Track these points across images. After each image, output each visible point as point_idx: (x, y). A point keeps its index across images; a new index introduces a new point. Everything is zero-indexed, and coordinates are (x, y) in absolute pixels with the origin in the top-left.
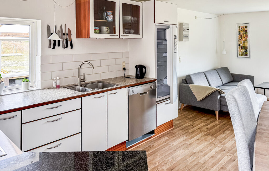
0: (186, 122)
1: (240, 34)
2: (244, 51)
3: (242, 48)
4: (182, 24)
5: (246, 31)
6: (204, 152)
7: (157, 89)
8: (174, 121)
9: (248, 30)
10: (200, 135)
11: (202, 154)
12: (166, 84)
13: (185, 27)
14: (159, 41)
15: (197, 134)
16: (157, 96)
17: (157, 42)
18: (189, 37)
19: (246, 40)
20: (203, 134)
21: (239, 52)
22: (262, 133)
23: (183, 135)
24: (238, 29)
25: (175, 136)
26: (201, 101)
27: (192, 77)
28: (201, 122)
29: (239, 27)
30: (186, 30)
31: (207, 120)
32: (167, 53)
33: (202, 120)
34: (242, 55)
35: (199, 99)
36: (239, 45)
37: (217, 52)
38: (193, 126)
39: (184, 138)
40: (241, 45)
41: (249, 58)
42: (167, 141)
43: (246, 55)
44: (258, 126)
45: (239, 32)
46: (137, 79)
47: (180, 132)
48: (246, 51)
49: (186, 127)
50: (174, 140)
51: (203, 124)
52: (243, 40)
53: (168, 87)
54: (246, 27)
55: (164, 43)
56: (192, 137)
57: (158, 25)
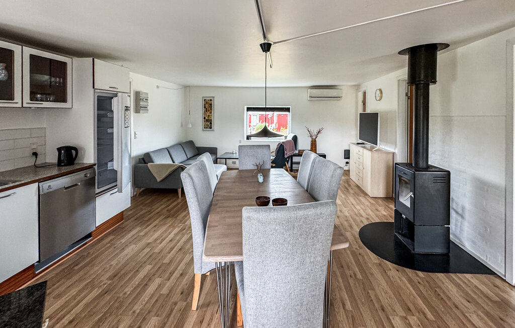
0: (142, 209)
1: (205, 107)
2: (209, 123)
3: (207, 121)
4: (139, 92)
5: (211, 104)
6: (161, 238)
7: (96, 177)
8: (124, 213)
9: (213, 104)
10: (158, 220)
11: (158, 241)
12: (112, 168)
13: (142, 96)
14: (102, 112)
15: (155, 220)
16: (98, 186)
17: (98, 115)
18: (149, 108)
19: (211, 113)
20: (162, 217)
21: (205, 125)
22: (216, 204)
23: (136, 226)
24: (204, 102)
25: (125, 231)
26: (162, 181)
27: (152, 155)
28: (161, 205)
29: (205, 100)
30: (144, 100)
31: (168, 200)
32: (113, 128)
33: (162, 203)
34: (207, 128)
35: (159, 180)
36: (205, 118)
37: (182, 125)
38: (150, 212)
39: (138, 229)
40: (206, 118)
41: (213, 130)
42: (111, 240)
43: (211, 128)
44: (214, 198)
45: (205, 105)
46: (60, 168)
47: (132, 223)
48: (211, 123)
49: (141, 215)
50: (123, 236)
51: (163, 206)
52: (208, 114)
53: (115, 172)
54: (211, 100)
55: (109, 114)
56: (148, 226)
57: (99, 91)
